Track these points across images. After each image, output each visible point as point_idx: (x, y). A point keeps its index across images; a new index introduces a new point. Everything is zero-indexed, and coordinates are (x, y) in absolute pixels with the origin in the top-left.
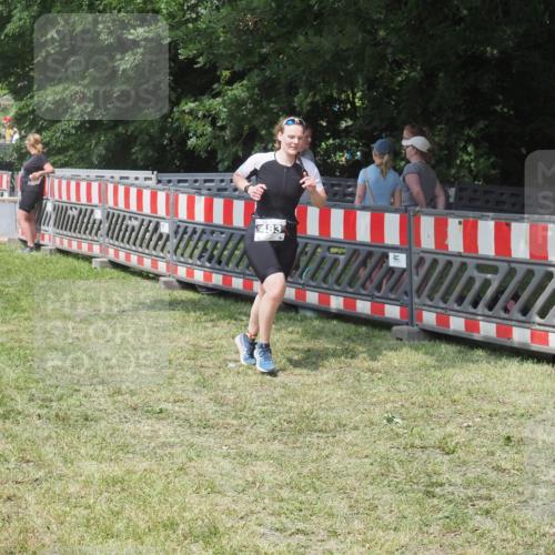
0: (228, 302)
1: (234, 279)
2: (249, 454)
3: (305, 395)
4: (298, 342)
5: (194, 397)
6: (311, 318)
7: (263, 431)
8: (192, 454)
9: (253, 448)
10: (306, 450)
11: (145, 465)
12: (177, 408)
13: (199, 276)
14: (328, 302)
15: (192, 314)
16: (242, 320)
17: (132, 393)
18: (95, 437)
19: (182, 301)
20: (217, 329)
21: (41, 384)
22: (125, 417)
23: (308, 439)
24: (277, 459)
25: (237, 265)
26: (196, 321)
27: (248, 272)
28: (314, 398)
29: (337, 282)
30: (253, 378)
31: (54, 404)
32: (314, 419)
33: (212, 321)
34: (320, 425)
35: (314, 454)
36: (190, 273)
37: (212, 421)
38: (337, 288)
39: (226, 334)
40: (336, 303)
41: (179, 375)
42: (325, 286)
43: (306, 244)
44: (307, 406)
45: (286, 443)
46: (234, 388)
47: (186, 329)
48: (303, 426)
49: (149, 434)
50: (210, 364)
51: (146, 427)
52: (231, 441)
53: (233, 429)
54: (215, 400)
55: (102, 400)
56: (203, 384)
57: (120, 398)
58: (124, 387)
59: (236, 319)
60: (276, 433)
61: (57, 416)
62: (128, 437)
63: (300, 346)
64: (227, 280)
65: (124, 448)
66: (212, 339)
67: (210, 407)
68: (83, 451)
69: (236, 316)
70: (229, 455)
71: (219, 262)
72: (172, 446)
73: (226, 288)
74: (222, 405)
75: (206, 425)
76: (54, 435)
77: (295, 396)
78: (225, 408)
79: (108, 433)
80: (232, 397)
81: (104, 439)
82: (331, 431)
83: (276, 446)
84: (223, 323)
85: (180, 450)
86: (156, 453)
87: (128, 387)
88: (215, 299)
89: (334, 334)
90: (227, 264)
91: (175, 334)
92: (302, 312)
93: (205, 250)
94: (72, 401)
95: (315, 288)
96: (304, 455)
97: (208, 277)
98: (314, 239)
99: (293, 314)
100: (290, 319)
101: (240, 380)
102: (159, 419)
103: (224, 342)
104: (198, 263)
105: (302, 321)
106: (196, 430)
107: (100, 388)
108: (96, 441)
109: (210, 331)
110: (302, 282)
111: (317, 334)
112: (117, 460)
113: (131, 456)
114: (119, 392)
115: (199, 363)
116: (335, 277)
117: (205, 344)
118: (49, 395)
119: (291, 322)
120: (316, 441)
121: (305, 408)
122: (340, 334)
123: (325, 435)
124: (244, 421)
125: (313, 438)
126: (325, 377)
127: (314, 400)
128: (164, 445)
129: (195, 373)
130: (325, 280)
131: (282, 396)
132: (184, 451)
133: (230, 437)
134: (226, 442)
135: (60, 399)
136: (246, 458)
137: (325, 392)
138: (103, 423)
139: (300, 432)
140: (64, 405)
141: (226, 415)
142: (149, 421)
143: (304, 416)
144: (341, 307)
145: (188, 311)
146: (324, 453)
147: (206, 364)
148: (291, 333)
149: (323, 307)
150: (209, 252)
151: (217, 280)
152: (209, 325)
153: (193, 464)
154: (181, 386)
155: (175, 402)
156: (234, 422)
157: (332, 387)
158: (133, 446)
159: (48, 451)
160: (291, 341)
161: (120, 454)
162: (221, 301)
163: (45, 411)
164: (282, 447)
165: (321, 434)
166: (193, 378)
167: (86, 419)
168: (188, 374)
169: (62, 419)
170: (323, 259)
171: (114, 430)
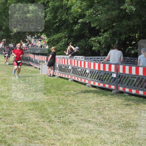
0: (105, 91)
1: (106, 85)
2: (113, 133)
3: (127, 117)
4: (124, 102)
5: (98, 117)
6: (127, 96)
7: (117, 127)
8: (99, 133)
9: (114, 131)
10: (129, 132)
11: (86, 136)
12: (93, 120)
13: (97, 84)
14: (132, 91)
15: (95, 94)
16: (109, 96)
17: (81, 116)
18: (73, 128)
19: (93, 91)
20: (102, 98)
21: (58, 113)
22: (80, 122)
23: (129, 129)
24: (121, 135)
25: (107, 81)
26: (97, 96)
27: (110, 83)
28: (130, 118)
29: (134, 86)
30: (113, 112)
31: (62, 118)
32: (130, 124)
33: (101, 96)
34: (132, 125)
35: (131, 133)
36: (94, 83)
37: (103, 124)
38: (134, 87)
39: (105, 99)
40: (134, 92)
41: (93, 111)
42: (131, 87)
43: (125, 76)
44: (128, 120)
45: (123, 130)
46: (108, 115)
47: (94, 98)
48: (127, 125)
49: (87, 127)
50: (101, 108)
51: (86, 125)
52: (108, 129)
53: (109, 126)
54: (103, 118)
55: (74, 118)
56: (100, 113)
57: (78, 117)
58: (79, 114)
59: (107, 96)
60: (120, 127)
61: (63, 122)
62: (82, 128)
63: (125, 103)
64: (104, 85)
65: (81, 131)
66: (101, 101)
67: (102, 120)
68: (70, 132)
69: (107, 95)
70: (108, 133)
71: (102, 80)
72: (93, 130)
73: (104, 87)
74: (105, 119)
75: (101, 125)
76: (62, 127)
77: (124, 117)
78: (106, 120)
79: (76, 127)
80: (108, 117)
81: (75, 129)
82: (135, 127)
83: (120, 131)
84: (104, 97)
85: (95, 132)
86: (89, 132)
87: (80, 114)
88: (101, 90)
89: (133, 100)
90: (104, 81)
91: (91, 99)
92: (124, 94)
93: (98, 77)
94: (66, 118)
95: (128, 88)
96: (128, 134)
97: (99, 84)
98: (127, 74)
99: (122, 94)
100: (121, 96)
101: (109, 112)
102: (89, 123)
103: (104, 102)
104: (97, 81)
105: (125, 96)
106: (99, 126)
107: (73, 114)
108: (73, 129)
109: (100, 99)
110: (124, 86)
111: (129, 100)
112: (79, 134)
113: (83, 133)
114: (78, 115)
115: (98, 108)
116: (133, 85)
117: (99, 102)
118: (60, 116)
119: (122, 97)
120: (131, 130)
121: (127, 120)
122: (135, 100)
123: (133, 128)
124: (111, 124)
125: (130, 129)
126: (132, 112)
127: (129, 118)
128: (91, 130)
129: (97, 110)
130: (130, 85)
131: (121, 117)
132: (96, 132)
133: (108, 128)
134: (107, 130)
135: (63, 117)
136: (113, 134)
137: (132, 116)
138: (75, 124)
139: (126, 127)
140: (64, 119)
141: (106, 122)
142: (86, 123)
143: (127, 123)
144: (135, 93)
145: (94, 94)
146: (134, 133)
147: (100, 108)
148: (122, 99)
149: (130, 92)
150: (99, 78)
151: (102, 85)
152: (100, 97)
153: (99, 135)
154: (94, 114)
155: (93, 118)
156: (109, 124)
157: (134, 115)
158: (83, 130)
159: (61, 132)
160: (122, 102)
161: (80, 132)
162: (103, 91)
163: (59, 120)
164: (122, 131)
165: (132, 128)
166: (97, 112)
167: (70, 123)
168: (96, 111)
169: (64, 123)
170: (130, 80)
171: (78, 126)
